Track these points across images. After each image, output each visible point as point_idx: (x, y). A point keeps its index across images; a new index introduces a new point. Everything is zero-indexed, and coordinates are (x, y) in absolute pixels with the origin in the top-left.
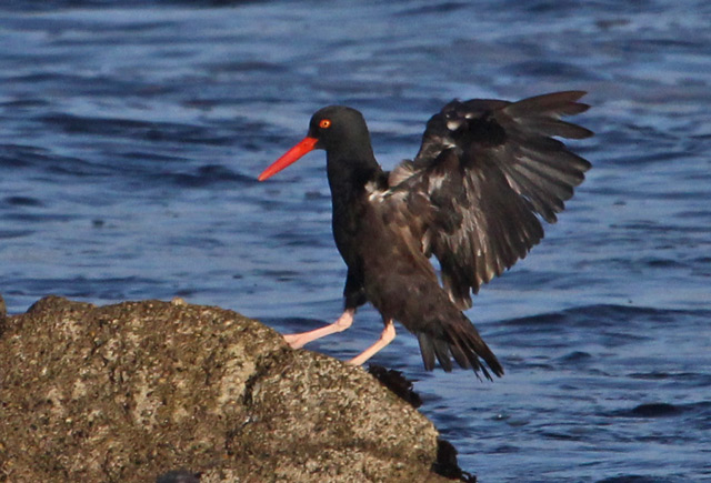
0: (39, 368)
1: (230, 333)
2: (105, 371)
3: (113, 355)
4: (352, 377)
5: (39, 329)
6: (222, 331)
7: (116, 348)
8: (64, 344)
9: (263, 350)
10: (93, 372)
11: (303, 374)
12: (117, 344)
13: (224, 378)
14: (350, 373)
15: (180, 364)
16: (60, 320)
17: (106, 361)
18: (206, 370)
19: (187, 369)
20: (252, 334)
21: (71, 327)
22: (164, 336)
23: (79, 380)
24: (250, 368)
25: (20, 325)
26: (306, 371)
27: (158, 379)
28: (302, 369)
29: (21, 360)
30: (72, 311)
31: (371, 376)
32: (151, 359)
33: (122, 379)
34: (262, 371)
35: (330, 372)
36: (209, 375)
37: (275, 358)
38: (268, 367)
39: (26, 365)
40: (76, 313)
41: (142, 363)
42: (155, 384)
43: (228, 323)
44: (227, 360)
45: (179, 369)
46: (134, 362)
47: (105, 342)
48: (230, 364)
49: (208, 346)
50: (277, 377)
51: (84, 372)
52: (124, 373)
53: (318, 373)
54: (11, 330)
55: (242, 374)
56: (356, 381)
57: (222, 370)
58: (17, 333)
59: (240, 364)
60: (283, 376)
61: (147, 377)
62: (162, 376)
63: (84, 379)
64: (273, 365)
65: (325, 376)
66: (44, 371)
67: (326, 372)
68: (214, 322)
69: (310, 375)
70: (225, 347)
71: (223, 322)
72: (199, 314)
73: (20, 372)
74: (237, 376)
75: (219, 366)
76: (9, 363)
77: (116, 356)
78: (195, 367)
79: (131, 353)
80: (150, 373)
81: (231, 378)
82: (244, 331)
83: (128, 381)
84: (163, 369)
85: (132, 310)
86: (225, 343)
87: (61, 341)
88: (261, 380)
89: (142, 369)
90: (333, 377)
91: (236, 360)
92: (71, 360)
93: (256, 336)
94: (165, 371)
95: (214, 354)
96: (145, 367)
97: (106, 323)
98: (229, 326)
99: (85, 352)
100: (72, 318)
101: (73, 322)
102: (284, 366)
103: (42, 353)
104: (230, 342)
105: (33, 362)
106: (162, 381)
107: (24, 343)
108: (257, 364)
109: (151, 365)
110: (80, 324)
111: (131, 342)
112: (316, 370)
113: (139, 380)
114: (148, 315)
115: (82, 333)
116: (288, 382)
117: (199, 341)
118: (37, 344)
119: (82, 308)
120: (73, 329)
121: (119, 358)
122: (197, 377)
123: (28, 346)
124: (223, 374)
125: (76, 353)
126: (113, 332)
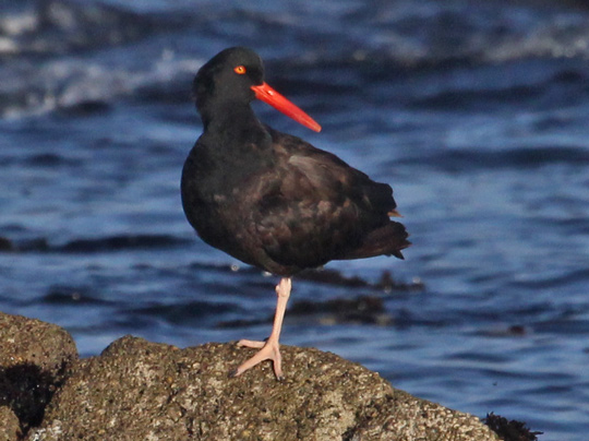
0: (107, 417)
1: (326, 378)
2: (182, 422)
3: (192, 403)
4: (464, 429)
5: (108, 375)
6: (318, 375)
7: (195, 396)
8: (136, 391)
9: (364, 398)
10: (169, 423)
11: (408, 425)
12: (196, 391)
13: (317, 430)
14: (462, 424)
15: (268, 414)
16: (134, 363)
17: (184, 411)
18: (298, 421)
19: (276, 420)
20: (352, 379)
21: (145, 372)
22: (251, 382)
23: (152, 433)
24: (348, 419)
25: (87, 370)
26: (412, 422)
27: (241, 431)
28: (407, 419)
29: (87, 410)
30: (147, 353)
31: (486, 428)
32: (235, 408)
33: (201, 431)
34: (363, 421)
35: (439, 423)
36: (300, 426)
37: (378, 407)
38: (369, 418)
39: (92, 415)
40: (152, 355)
41: (224, 413)
42: (239, 436)
43: (325, 367)
44: (322, 409)
45: (266, 421)
46: (216, 412)
47: (183, 389)
48: (326, 413)
49: (301, 394)
50: (378, 428)
51: (158, 423)
52: (204, 424)
53: (425, 425)
54: (78, 375)
55: (338, 426)
56: (467, 433)
57: (316, 421)
58: (84, 379)
59: (337, 414)
60: (385, 428)
61: (230, 429)
62: (246, 428)
63: (158, 431)
64: (375, 415)
65: (433, 427)
66: (112, 423)
67: (435, 422)
68: (309, 365)
69: (416, 426)
70: (320, 394)
71: (320, 365)
72: (292, 356)
73: (85, 423)
74: (332, 428)
75: (313, 417)
76: (73, 413)
77: (196, 404)
78: (285, 417)
79: (213, 401)
80: (233, 425)
81: (326, 431)
82: (343, 376)
83: (207, 433)
84: (248, 419)
85: (217, 352)
86: (320, 389)
87: (134, 387)
88: (360, 432)
89: (224, 420)
90: (442, 428)
91: (332, 409)
92: (143, 410)
93: (357, 382)
94: (250, 423)
95: (307, 402)
96: (227, 418)
97: (185, 367)
98: (327, 371)
99: (160, 400)
100: (146, 362)
101: (147, 366)
102: (387, 416)
103: (111, 401)
104: (326, 389)
105: (102, 412)
106: (246, 433)
107: (91, 390)
108: (357, 415)
109: (235, 414)
110: (156, 369)
111: (213, 388)
112: (423, 420)
113: (220, 433)
114: (234, 358)
115: (157, 378)
116: (390, 434)
117: (291, 387)
118: (106, 391)
119: (160, 350)
120: (147, 374)
121: (198, 408)
122: (287, 428)
123: (96, 394)
124: (317, 426)
125: (150, 401)
126: (192, 377)
